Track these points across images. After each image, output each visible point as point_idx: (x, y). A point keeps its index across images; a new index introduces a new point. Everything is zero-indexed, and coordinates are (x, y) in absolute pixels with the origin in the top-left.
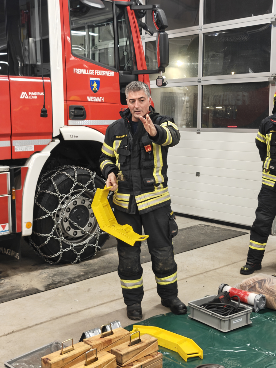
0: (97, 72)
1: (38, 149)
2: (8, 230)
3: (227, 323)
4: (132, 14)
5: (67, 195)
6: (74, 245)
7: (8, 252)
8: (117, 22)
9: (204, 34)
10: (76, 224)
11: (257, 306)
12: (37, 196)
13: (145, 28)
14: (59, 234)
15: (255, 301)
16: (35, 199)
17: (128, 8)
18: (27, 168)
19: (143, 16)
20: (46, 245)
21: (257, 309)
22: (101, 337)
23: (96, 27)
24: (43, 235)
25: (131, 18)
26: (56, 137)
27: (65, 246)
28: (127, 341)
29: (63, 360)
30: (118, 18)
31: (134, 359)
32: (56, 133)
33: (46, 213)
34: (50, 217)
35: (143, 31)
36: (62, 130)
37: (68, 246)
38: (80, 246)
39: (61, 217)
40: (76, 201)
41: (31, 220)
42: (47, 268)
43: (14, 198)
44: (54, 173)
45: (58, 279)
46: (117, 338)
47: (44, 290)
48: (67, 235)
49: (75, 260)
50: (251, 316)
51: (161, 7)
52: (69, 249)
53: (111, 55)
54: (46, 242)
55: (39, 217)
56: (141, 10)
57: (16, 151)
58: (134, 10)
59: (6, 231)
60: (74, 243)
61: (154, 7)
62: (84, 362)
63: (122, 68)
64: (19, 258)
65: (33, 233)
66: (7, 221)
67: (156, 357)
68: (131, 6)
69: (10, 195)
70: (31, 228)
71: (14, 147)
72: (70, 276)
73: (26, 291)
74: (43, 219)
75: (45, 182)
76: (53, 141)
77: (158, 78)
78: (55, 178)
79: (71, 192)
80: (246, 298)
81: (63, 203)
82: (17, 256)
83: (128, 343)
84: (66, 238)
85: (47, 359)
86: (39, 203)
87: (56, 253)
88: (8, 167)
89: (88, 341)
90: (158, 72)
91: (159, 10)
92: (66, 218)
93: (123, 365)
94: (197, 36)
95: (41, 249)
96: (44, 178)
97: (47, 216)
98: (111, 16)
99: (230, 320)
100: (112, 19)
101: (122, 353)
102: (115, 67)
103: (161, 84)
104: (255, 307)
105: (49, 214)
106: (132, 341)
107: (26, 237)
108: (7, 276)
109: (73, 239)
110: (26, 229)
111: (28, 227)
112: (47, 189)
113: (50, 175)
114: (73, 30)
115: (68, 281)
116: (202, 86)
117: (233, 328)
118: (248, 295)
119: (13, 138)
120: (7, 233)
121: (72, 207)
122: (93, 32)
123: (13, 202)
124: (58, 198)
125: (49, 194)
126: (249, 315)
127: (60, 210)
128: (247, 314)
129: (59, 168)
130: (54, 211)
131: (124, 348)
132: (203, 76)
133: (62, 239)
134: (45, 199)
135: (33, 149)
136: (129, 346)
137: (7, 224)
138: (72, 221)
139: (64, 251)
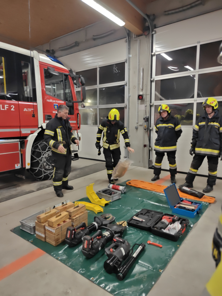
0: (57, 101)
1: (32, 133)
2: (20, 167)
3: (112, 198)
4: (71, 79)
5: (45, 152)
6: (49, 172)
7: (19, 176)
8: (65, 82)
9: (99, 88)
10: (49, 164)
11: (123, 191)
12: (32, 152)
13: (76, 84)
14: (42, 168)
15: (122, 189)
16: (31, 153)
17: (69, 76)
18: (27, 141)
19: (75, 80)
20: (36, 172)
21: (123, 192)
22: (62, 206)
23: (56, 84)
24: (35, 168)
25: (71, 80)
26: (40, 127)
27: (45, 173)
28: (73, 207)
29: (46, 216)
30: (65, 80)
31: (76, 214)
32: (40, 126)
33: (36, 159)
34: (38, 161)
35: (75, 86)
36: (42, 125)
37: (46, 173)
38: (51, 172)
39: (42, 160)
40: (49, 154)
41: (30, 162)
42: (37, 182)
43: (22, 153)
44: (39, 142)
45: (42, 186)
46: (69, 206)
47: (36, 190)
48: (45, 168)
49: (49, 178)
50: (121, 195)
51: (82, 76)
52: (46, 174)
53: (62, 96)
54: (36, 171)
55: (33, 161)
56: (74, 77)
57: (22, 133)
58: (71, 77)
59: (18, 167)
60: (49, 171)
61: (80, 76)
62: (55, 216)
63: (67, 100)
64: (24, 178)
65: (30, 168)
66: (19, 163)
67: (85, 212)
68: (70, 75)
69: (20, 152)
70: (30, 166)
71: (21, 131)
72: (47, 185)
73: (28, 192)
74: (35, 162)
75: (35, 146)
76: (38, 129)
77: (82, 104)
78: (40, 145)
79: (47, 150)
80: (119, 188)
81: (43, 155)
82: (24, 177)
83: (74, 207)
84: (45, 169)
85: (39, 217)
86: (33, 155)
87: (41, 176)
88: (19, 140)
89: (57, 208)
90: (82, 102)
91: (82, 77)
92: (45, 161)
93: (72, 216)
94: (96, 89)
95: (34, 174)
96: (35, 145)
97: (36, 160)
98: (62, 79)
99: (113, 197)
100: (62, 81)
101: (71, 211)
102: (64, 100)
103: (83, 107)
104: (122, 191)
105: (38, 159)
106: (75, 206)
107: (28, 170)
108: (19, 186)
109: (48, 170)
110: (28, 166)
111: (28, 165)
112: (36, 149)
113: (37, 143)
114: (46, 85)
115: (46, 187)
116: (99, 109)
117: (114, 200)
118: (119, 187)
119: (21, 128)
120: (19, 168)
121: (47, 156)
122: (54, 86)
123: (21, 155)
124: (41, 153)
125: (37, 151)
126: (120, 195)
127: (42, 158)
128: (119, 194)
129: (41, 141)
130: (40, 158)
131: (72, 210)
132: (99, 105)
133: (43, 170)
134: (36, 153)
135: (30, 132)
136: (74, 208)
137: (19, 164)
138: (47, 162)
139: (45, 175)
